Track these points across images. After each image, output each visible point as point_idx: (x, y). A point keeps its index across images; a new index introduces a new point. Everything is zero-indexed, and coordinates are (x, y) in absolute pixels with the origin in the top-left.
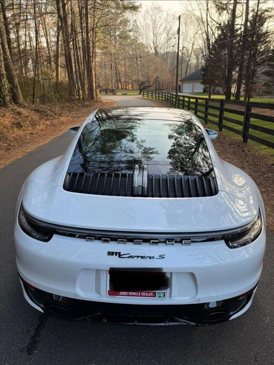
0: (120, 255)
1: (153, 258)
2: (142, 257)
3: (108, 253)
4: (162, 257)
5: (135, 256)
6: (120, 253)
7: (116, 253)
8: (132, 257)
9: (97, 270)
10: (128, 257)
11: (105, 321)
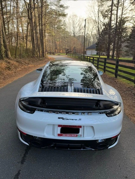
0: (63, 119)
1: (77, 120)
2: (72, 120)
3: (58, 118)
6: (63, 118)
8: (68, 119)
9: (53, 125)
10: (67, 120)
11: (56, 148)
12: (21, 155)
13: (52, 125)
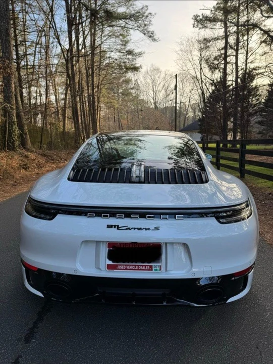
0: (118, 228)
1: (149, 229)
2: (139, 229)
3: (108, 226)
4: (157, 229)
5: (132, 228)
6: (118, 226)
7: (115, 226)
8: (129, 229)
9: (97, 241)
10: (126, 229)
11: (103, 301)
12: (27, 324)
13: (95, 244)
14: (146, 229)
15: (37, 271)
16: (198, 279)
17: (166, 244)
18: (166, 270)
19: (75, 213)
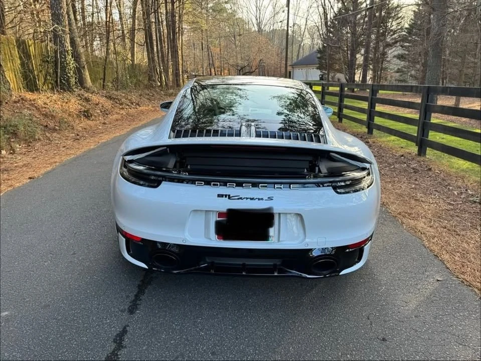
0: (229, 197)
1: (262, 199)
2: (252, 199)
3: (218, 195)
4: (270, 199)
5: (244, 198)
6: (229, 195)
7: (226, 196)
8: (241, 198)
9: (206, 211)
10: (238, 199)
12: (128, 297)
13: (204, 213)
14: (259, 199)
15: (140, 241)
16: (311, 250)
17: (279, 214)
18: (279, 240)
19: (176, 180)
